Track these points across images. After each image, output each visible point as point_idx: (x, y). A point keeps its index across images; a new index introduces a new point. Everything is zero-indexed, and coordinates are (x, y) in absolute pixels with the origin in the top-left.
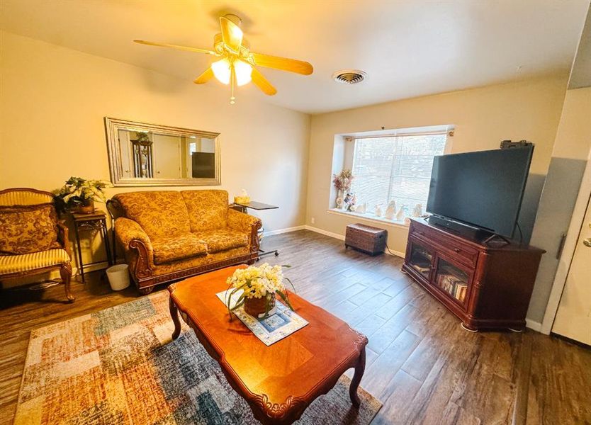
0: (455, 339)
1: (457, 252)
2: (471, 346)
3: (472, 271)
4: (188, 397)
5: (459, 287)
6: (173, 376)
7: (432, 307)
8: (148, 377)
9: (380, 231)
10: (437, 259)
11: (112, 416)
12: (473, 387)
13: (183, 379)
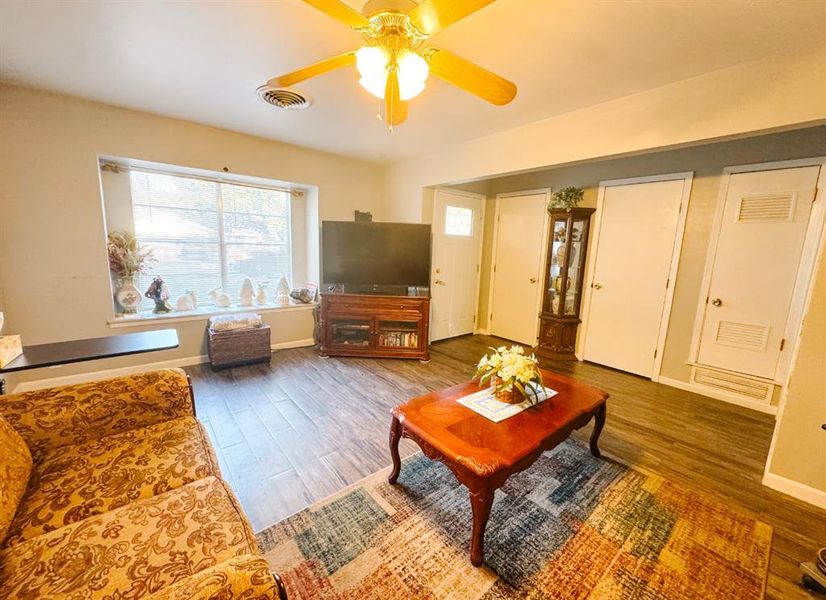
1: (403, 309)
4: (562, 513)
5: (406, 337)
6: (546, 538)
8: (560, 569)
11: (624, 586)
13: (544, 525)
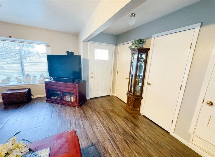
0: (78, 112)
1: (69, 88)
2: (82, 112)
3: (75, 92)
5: (72, 98)
7: (66, 108)
9: (28, 89)
10: (62, 92)
12: (89, 120)
